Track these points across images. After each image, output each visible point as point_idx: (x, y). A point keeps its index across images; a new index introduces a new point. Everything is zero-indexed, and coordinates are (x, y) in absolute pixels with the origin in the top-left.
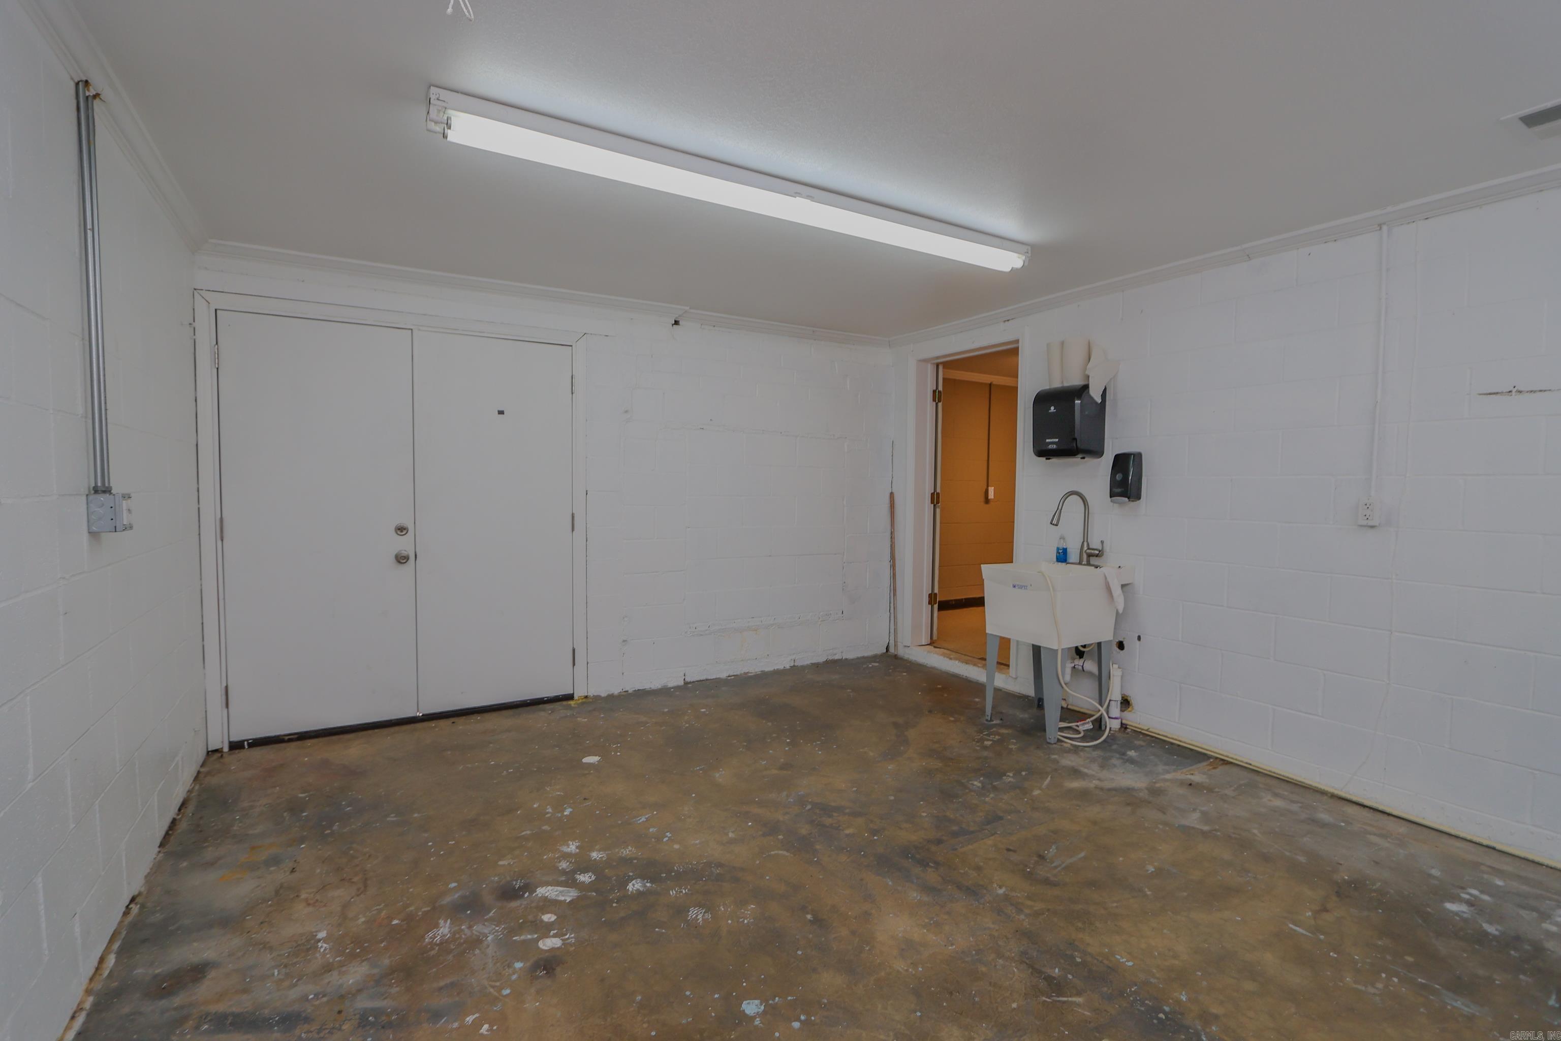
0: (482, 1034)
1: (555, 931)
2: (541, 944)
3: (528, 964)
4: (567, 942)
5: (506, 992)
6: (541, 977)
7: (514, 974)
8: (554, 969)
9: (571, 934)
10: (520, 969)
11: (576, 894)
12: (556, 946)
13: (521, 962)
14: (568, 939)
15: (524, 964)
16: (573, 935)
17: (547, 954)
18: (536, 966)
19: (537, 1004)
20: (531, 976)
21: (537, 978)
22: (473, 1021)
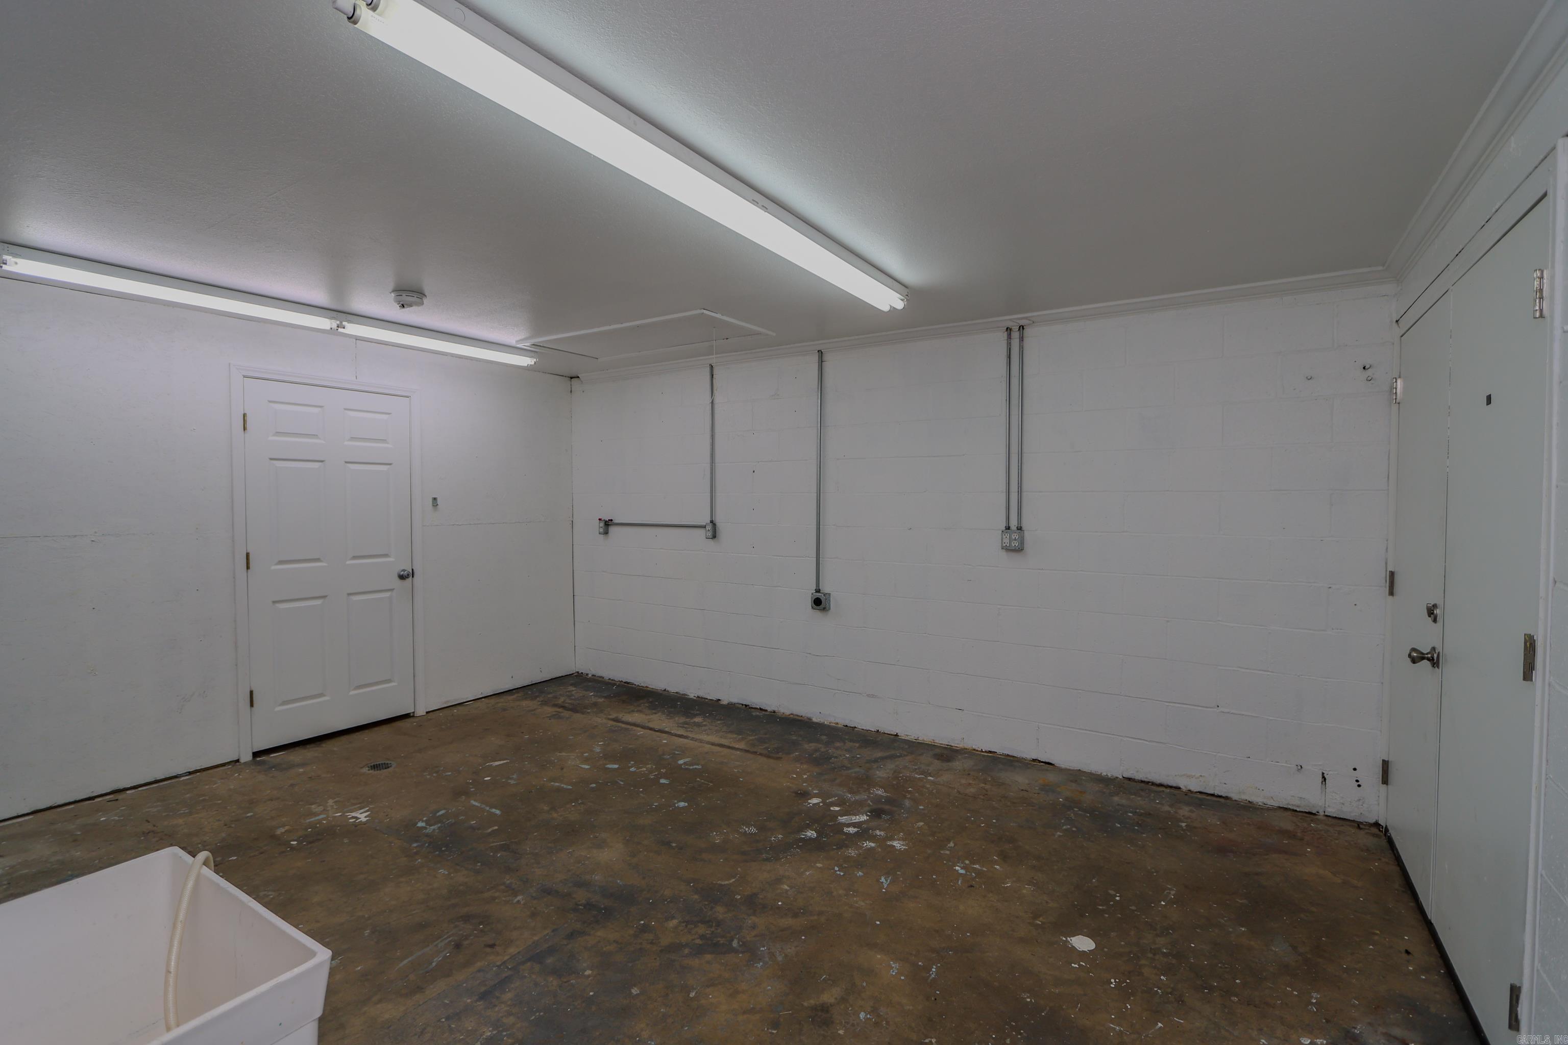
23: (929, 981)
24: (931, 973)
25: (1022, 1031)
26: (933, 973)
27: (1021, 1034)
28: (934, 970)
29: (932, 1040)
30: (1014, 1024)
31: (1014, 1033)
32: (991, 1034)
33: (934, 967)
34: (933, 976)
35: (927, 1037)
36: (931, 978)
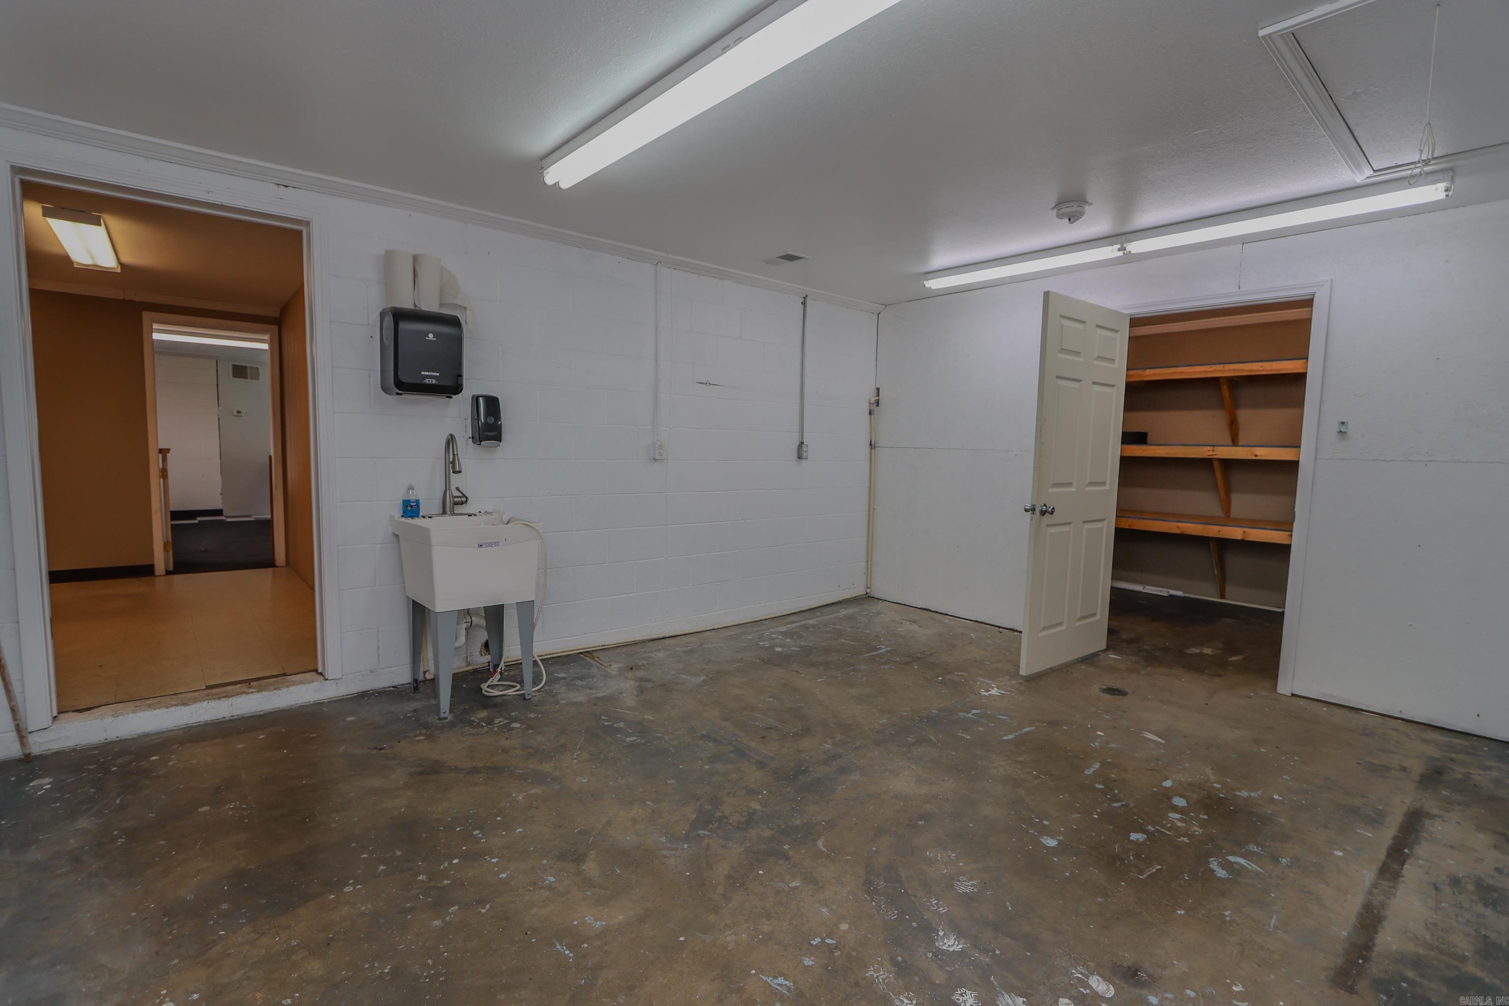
0: (1243, 987)
1: (1082, 989)
2: (1111, 993)
3: (1144, 992)
4: (1086, 972)
5: (1191, 993)
6: (1146, 973)
7: (1166, 999)
8: (1129, 968)
9: (1074, 973)
10: (1156, 996)
11: (1006, 996)
12: (1100, 979)
13: (1148, 1000)
14: (1081, 973)
15: (1149, 995)
16: (1073, 971)
17: (1117, 982)
18: (1141, 984)
19: (1175, 962)
20: (1154, 982)
21: (1151, 976)
22: (1244, 1002)
23: (554, 941)
24: (565, 948)
25: (428, 980)
26: (562, 948)
27: (426, 977)
28: (567, 952)
29: (485, 910)
30: (441, 979)
31: (432, 972)
32: (450, 954)
33: (571, 955)
34: (559, 947)
35: (491, 907)
36: (557, 944)
